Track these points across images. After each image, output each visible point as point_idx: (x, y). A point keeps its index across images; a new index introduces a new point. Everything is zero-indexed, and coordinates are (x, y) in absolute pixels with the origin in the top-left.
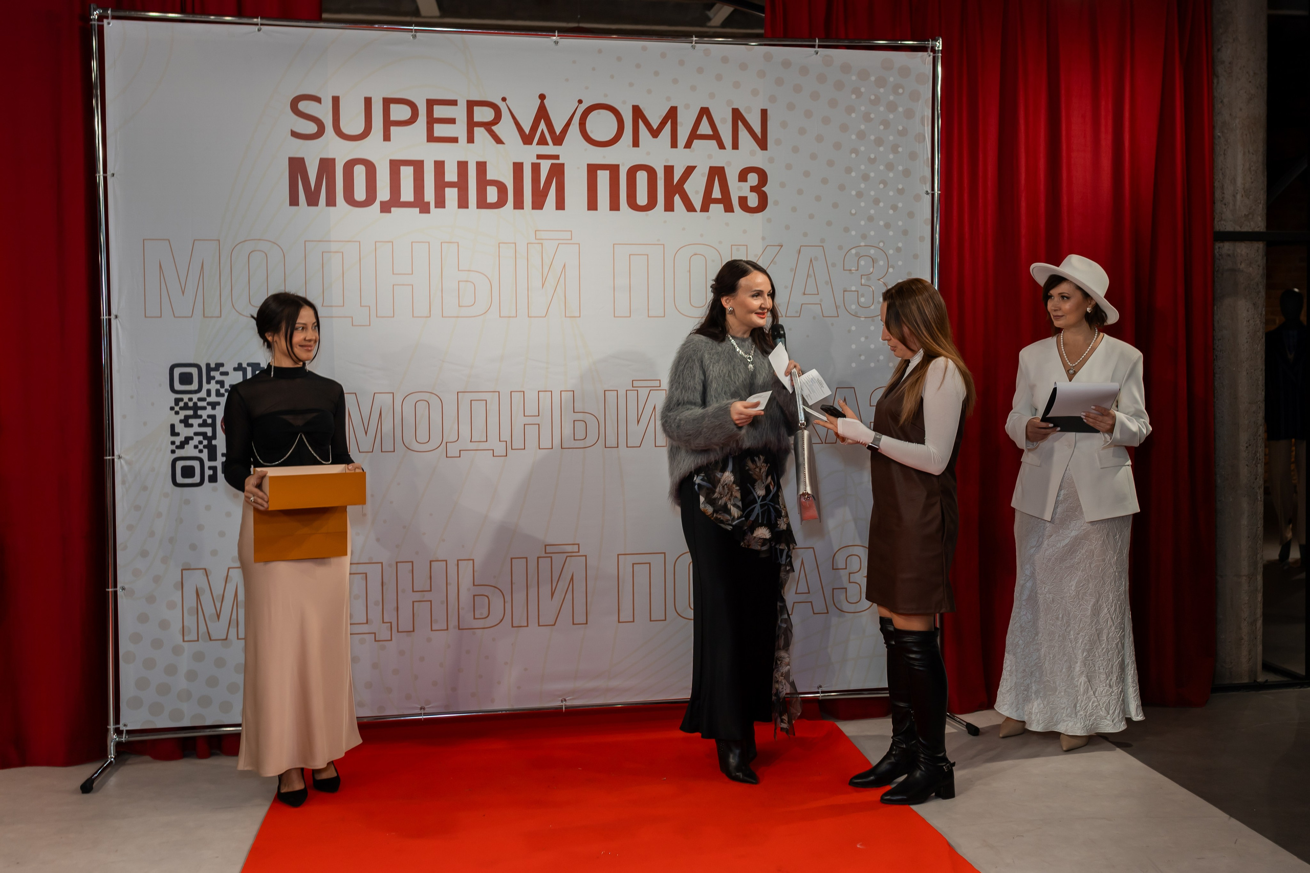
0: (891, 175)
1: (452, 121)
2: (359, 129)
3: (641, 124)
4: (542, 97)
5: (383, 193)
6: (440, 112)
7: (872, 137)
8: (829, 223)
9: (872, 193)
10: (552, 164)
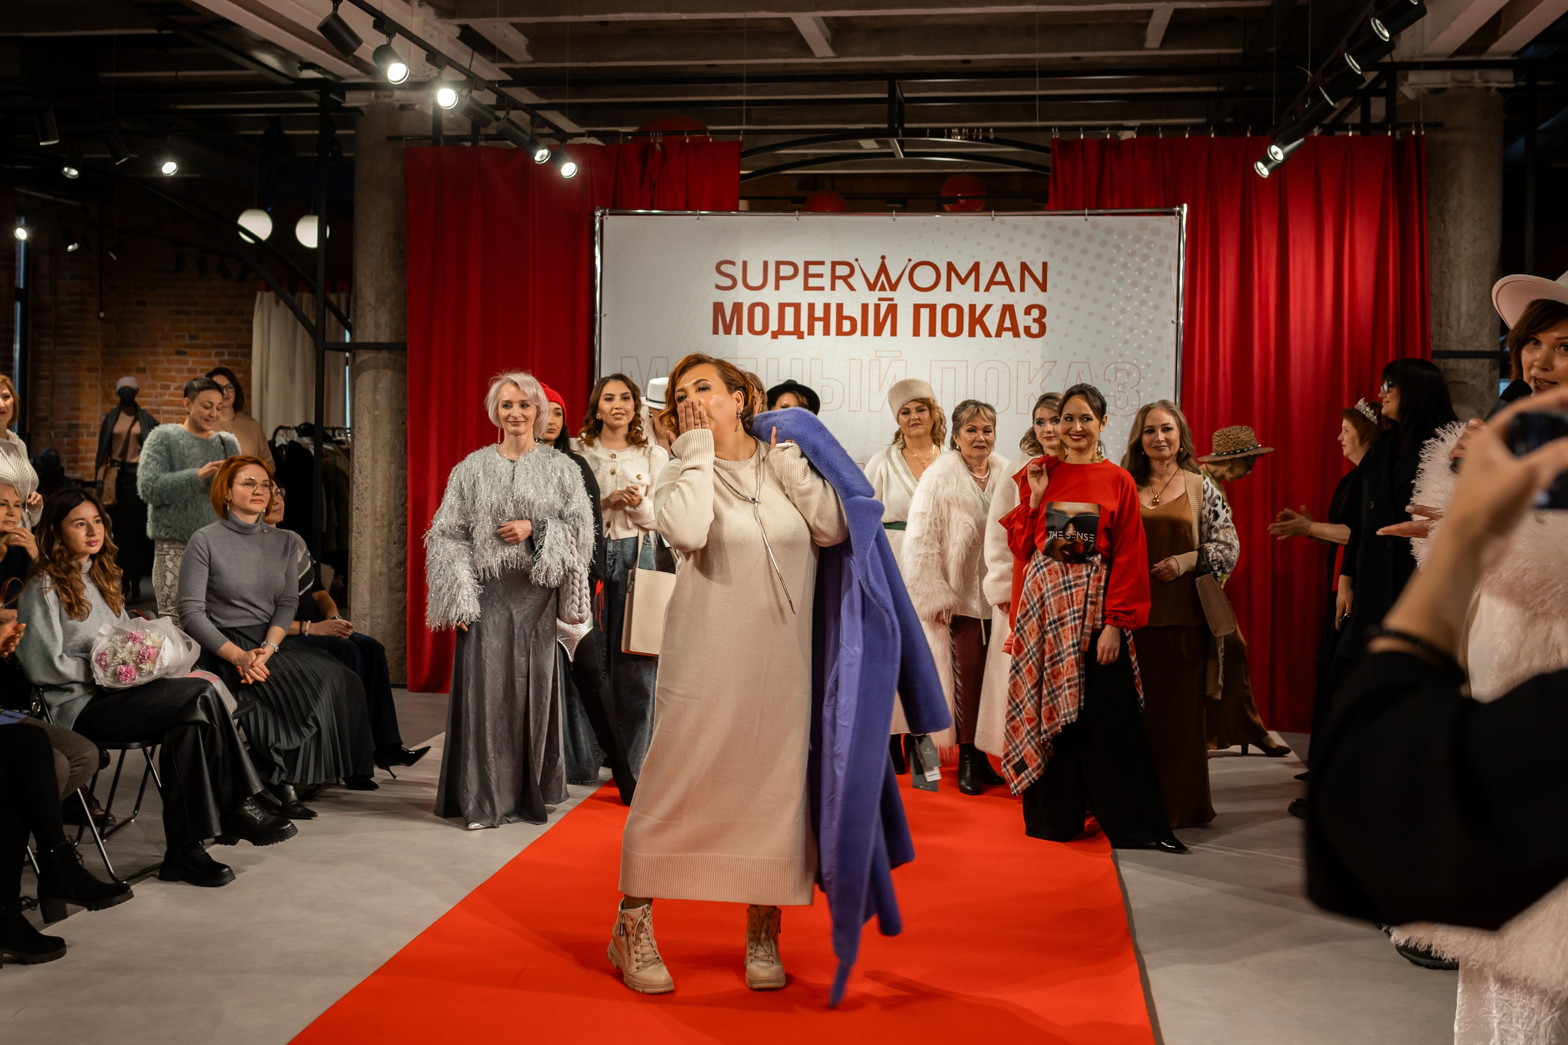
0: (1144, 309)
1: (821, 276)
2: (758, 282)
3: (953, 275)
4: (883, 258)
5: (774, 326)
6: (813, 269)
7: (1129, 281)
8: (1093, 346)
9: (1128, 323)
10: (889, 305)
